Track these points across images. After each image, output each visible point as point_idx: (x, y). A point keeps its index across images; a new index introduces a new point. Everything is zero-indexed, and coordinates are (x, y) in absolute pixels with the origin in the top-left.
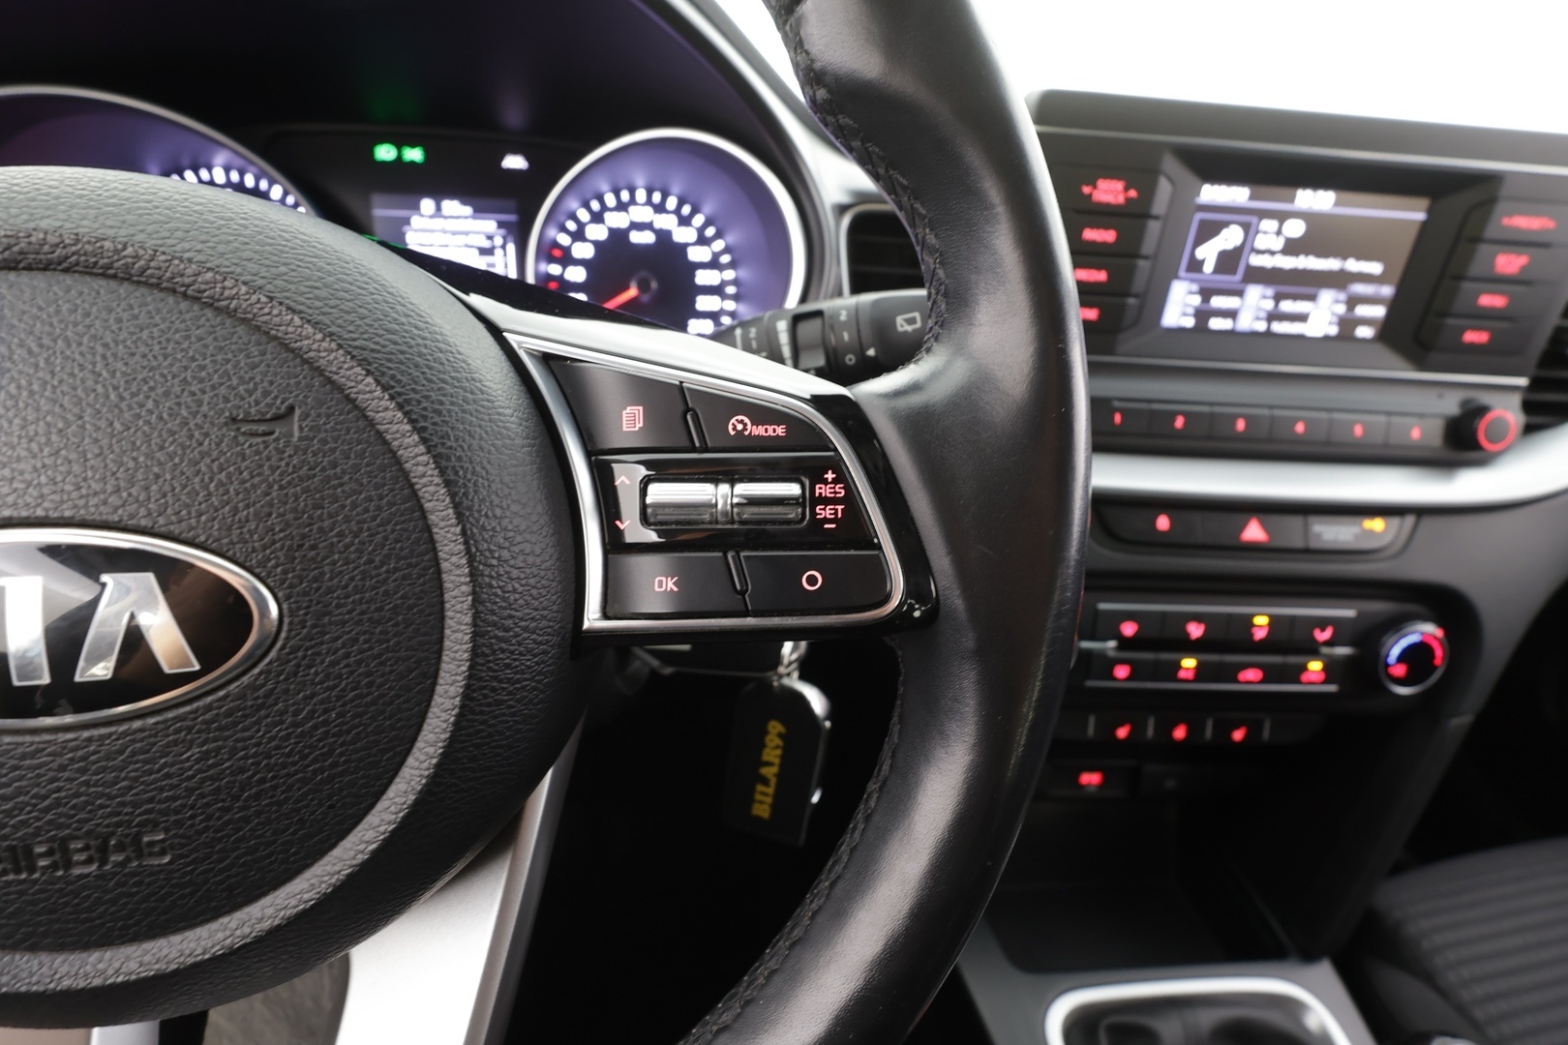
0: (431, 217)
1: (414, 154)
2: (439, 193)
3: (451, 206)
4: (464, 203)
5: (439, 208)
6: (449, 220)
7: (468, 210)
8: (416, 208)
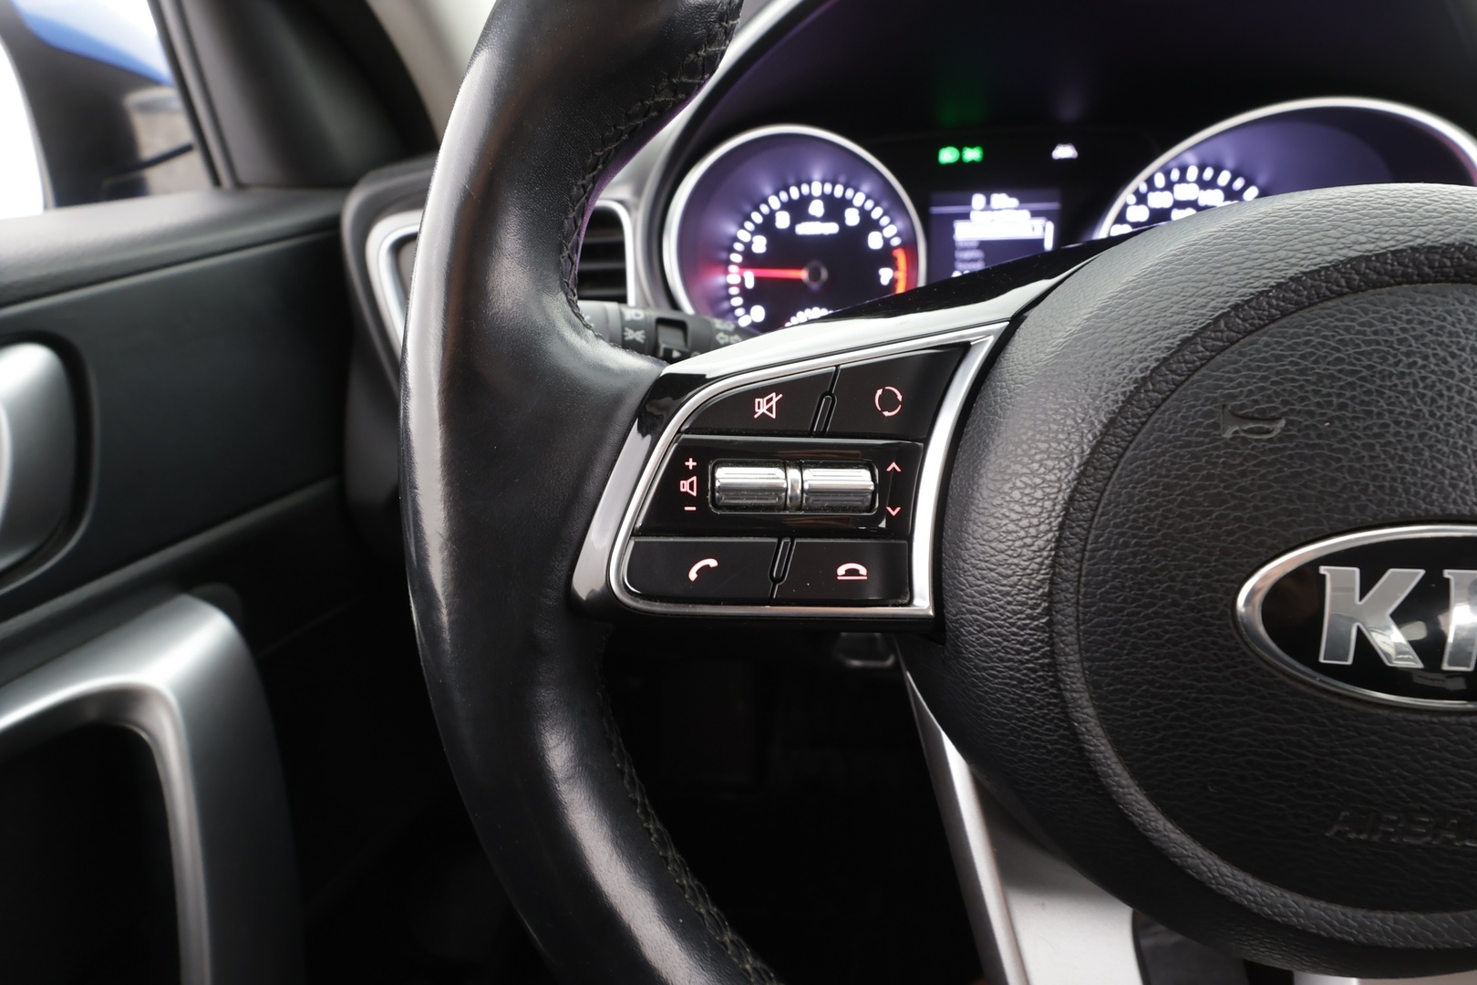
0: (983, 210)
1: (973, 154)
2: (989, 188)
3: (1000, 199)
4: (1011, 195)
5: (988, 202)
6: (995, 212)
7: (1014, 202)
8: (968, 203)
